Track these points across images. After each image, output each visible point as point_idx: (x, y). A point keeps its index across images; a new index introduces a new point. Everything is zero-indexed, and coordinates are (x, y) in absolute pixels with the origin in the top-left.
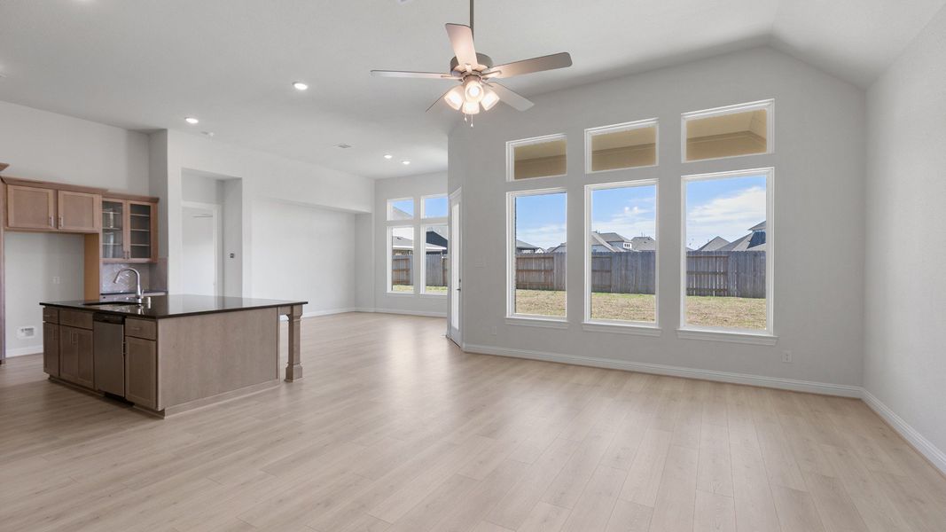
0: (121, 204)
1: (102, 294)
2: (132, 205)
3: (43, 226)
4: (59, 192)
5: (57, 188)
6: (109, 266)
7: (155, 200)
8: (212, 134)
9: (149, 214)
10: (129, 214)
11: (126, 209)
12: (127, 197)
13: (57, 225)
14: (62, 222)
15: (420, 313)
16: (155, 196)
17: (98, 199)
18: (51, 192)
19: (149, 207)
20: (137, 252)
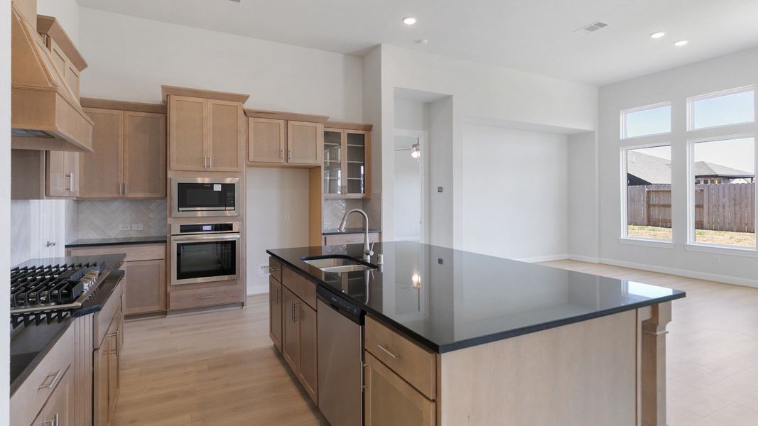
0: (339, 134)
1: (324, 234)
2: (348, 134)
3: (276, 160)
4: (289, 122)
5: (288, 118)
6: (329, 202)
7: (369, 128)
8: (426, 42)
9: (364, 144)
10: (346, 145)
11: (344, 139)
12: (345, 126)
13: (287, 159)
14: (291, 155)
15: (688, 273)
16: (369, 123)
17: (321, 129)
18: (282, 123)
19: (364, 135)
20: (353, 186)
